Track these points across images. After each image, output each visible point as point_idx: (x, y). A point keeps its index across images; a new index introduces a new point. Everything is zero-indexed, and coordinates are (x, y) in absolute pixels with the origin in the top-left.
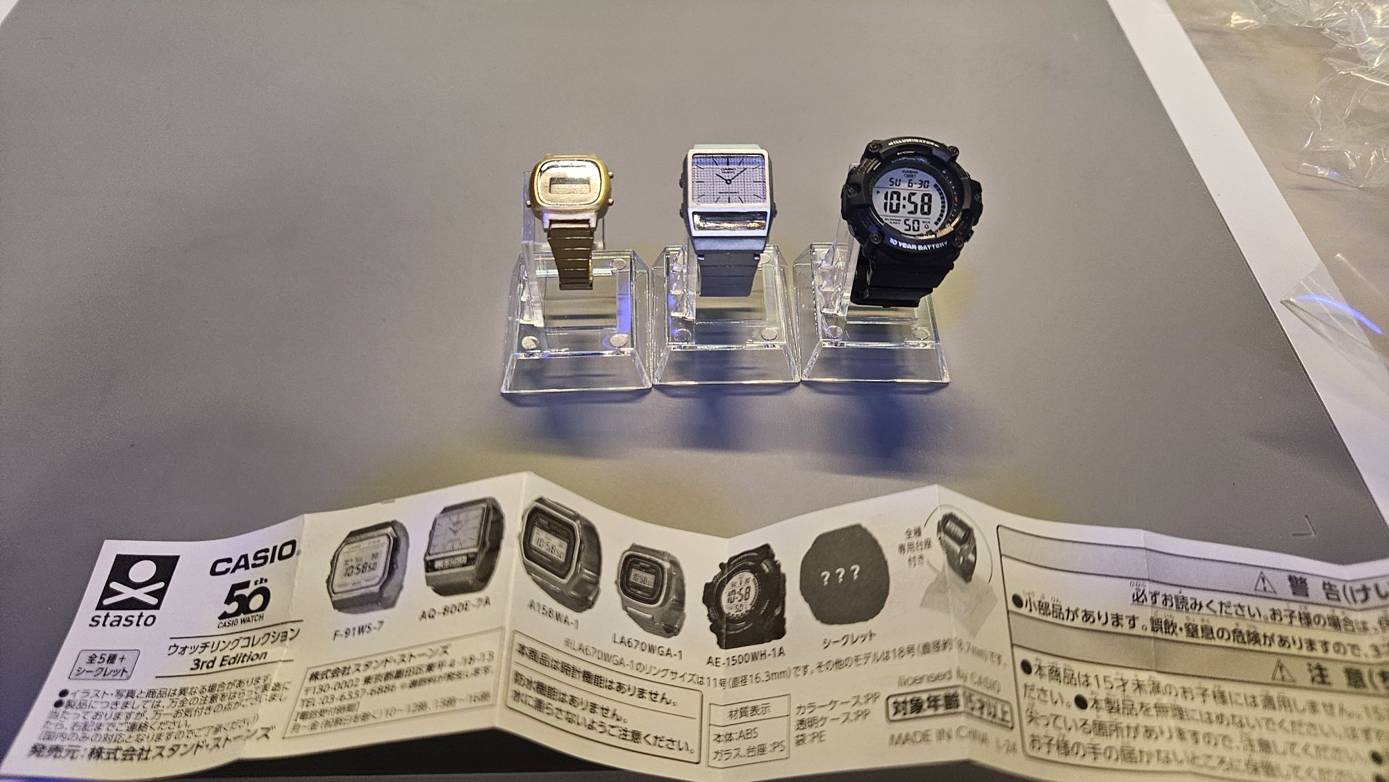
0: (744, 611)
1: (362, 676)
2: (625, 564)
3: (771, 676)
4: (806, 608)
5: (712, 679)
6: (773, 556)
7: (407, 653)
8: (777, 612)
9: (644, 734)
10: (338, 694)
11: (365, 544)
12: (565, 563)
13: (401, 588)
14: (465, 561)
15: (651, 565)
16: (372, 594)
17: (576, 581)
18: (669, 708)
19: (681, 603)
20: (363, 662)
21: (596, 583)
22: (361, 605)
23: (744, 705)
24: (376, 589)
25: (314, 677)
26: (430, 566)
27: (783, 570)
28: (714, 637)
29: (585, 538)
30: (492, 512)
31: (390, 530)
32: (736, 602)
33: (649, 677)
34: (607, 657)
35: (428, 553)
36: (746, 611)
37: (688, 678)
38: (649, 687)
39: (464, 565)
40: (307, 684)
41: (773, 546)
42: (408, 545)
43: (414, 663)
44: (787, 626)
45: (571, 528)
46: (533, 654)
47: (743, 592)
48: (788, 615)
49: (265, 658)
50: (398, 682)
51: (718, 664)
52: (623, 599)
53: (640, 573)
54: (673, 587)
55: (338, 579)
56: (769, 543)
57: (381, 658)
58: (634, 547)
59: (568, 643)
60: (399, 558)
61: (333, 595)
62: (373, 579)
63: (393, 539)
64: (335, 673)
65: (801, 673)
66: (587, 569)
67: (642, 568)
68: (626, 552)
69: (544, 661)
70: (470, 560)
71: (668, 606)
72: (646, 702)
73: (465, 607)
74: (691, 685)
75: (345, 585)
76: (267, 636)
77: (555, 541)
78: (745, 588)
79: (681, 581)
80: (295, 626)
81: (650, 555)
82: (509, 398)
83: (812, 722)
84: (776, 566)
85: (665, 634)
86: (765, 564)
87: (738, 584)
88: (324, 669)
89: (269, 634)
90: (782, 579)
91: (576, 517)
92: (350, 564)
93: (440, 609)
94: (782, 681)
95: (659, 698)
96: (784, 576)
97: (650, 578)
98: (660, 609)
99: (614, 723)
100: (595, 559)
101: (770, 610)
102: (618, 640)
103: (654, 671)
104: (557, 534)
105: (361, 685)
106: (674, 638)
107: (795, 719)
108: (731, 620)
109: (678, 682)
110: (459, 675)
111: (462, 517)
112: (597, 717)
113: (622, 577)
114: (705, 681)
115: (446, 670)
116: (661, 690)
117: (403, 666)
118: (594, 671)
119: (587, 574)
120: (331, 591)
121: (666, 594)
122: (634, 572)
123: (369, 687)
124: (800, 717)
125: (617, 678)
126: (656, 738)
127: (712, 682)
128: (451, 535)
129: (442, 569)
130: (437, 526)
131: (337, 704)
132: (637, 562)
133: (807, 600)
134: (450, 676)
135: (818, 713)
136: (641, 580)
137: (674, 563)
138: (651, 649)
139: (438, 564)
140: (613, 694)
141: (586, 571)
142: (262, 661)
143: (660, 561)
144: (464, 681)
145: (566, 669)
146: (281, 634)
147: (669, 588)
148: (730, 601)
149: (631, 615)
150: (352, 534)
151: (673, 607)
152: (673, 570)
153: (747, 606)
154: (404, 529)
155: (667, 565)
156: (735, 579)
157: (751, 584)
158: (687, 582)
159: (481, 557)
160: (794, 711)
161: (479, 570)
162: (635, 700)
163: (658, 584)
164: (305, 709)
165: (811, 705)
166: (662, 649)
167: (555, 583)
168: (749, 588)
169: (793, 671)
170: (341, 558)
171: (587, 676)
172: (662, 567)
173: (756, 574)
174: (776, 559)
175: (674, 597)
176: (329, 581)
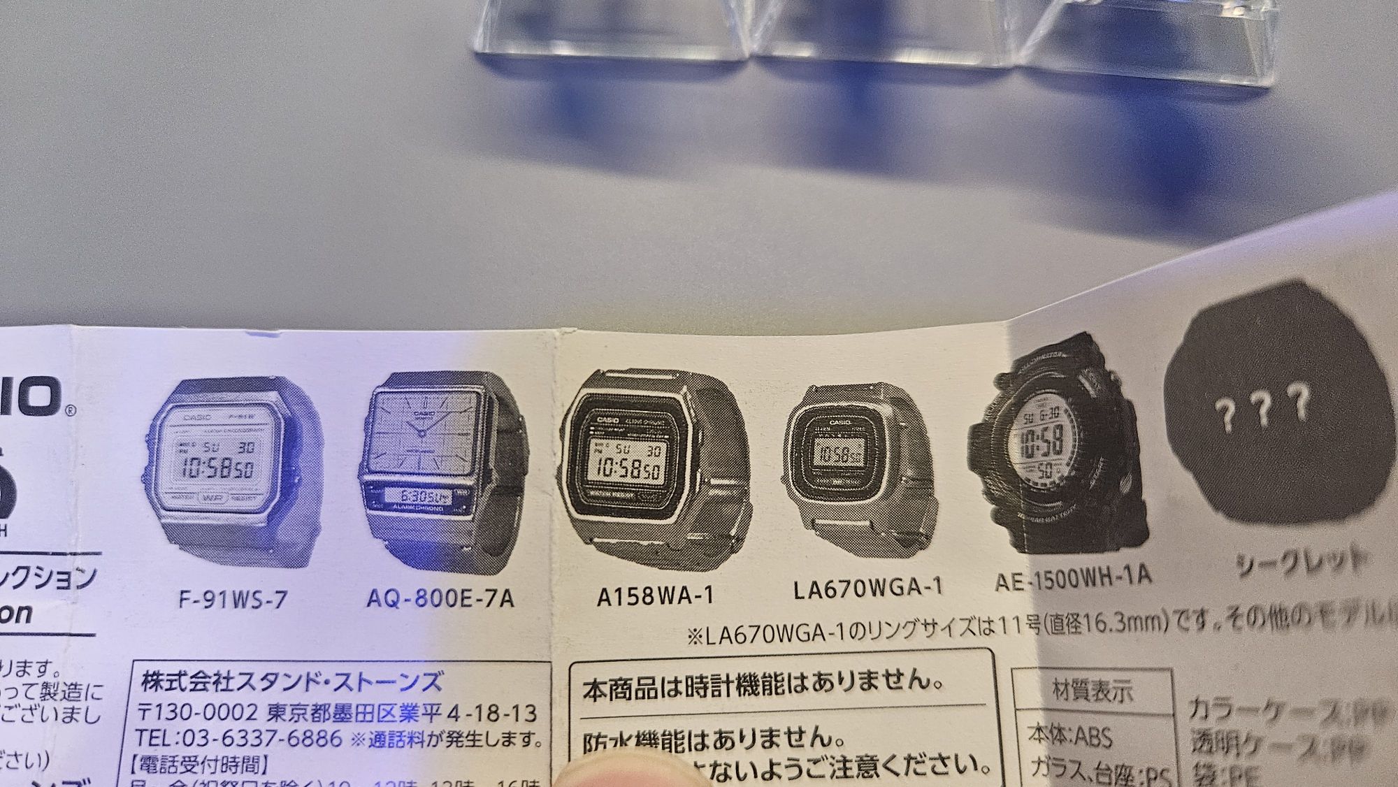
0: (1056, 478)
1: (264, 699)
2: (798, 436)
3: (1129, 623)
4: (1186, 484)
5: (1009, 618)
6: (1101, 359)
7: (354, 670)
8: (1126, 487)
9: (882, 760)
10: (216, 728)
11: (219, 415)
12: (666, 486)
13: (315, 531)
14: (449, 502)
15: (852, 420)
16: (250, 530)
17: (697, 506)
18: (931, 696)
19: (925, 480)
20: (259, 670)
21: (742, 496)
22: (231, 547)
23: (1081, 675)
24: (259, 520)
25: (152, 680)
26: (373, 495)
27: (1127, 392)
28: (1004, 533)
29: (703, 417)
30: (496, 405)
31: (272, 397)
32: (1039, 457)
33: (883, 644)
34: (786, 633)
35: (364, 468)
36: (1061, 478)
37: (960, 627)
38: (879, 665)
39: (447, 510)
40: (141, 695)
41: (1098, 338)
42: (319, 443)
43: (372, 695)
44: (1151, 519)
45: (674, 407)
46: (621, 688)
47: (1049, 436)
48: (1149, 495)
49: (28, 620)
50: (347, 730)
51: (1018, 585)
52: (801, 506)
53: (833, 443)
54: (905, 452)
55: (168, 479)
56: (1089, 331)
57: (297, 670)
58: (815, 393)
59: (694, 636)
60: (302, 462)
61: (163, 512)
62: (250, 497)
63: (285, 420)
64: (200, 683)
65: (1192, 624)
66: (714, 477)
67: (836, 432)
68: (796, 409)
69: (648, 689)
70: (461, 503)
71: (898, 495)
72: (882, 694)
73: (462, 598)
74: (970, 641)
75: (188, 495)
76: (22, 573)
77: (639, 449)
78: (1052, 426)
79: (920, 435)
80: (87, 563)
81: (848, 399)
82: (492, 62)
83: (1229, 743)
84: (1112, 385)
85: (901, 549)
86: (1087, 378)
87: (1037, 418)
88: (175, 668)
89: (27, 568)
90: (1126, 413)
91: (681, 378)
92: (193, 452)
93: (408, 592)
94: (1151, 638)
95: (905, 682)
96: (1130, 405)
97: (856, 446)
98: (883, 503)
99: (819, 751)
100: (733, 451)
101: (1110, 481)
102: (804, 590)
103: (887, 631)
104: (640, 433)
105: (262, 720)
106: (920, 553)
107: (1189, 726)
108: (1034, 495)
109: (941, 639)
110: (474, 738)
111: (434, 402)
112: (782, 753)
113: (796, 464)
114: (998, 626)
115: (442, 724)
116: (905, 664)
117: (344, 697)
118: (759, 668)
119: (720, 486)
120: (157, 506)
121: (892, 468)
122: (820, 443)
123: (284, 728)
124: (1198, 724)
125: (811, 667)
126: (909, 759)
127: (1012, 625)
128: (412, 440)
129: (400, 507)
130: (379, 412)
131: (215, 750)
132: (825, 423)
133: (1188, 464)
134: (455, 739)
135: (1237, 723)
136: (835, 458)
137: (902, 402)
138: (878, 588)
139: (391, 495)
140: (811, 698)
141: (713, 482)
142: (22, 627)
143: (871, 406)
144: (483, 753)
145: (698, 686)
146: (55, 577)
147: (897, 456)
148: (1028, 453)
149: (826, 534)
150: (186, 386)
151: (911, 493)
152: (900, 418)
153: (1062, 467)
154: (305, 402)
155: (886, 410)
156: (1031, 407)
157: (1064, 420)
158: (931, 434)
159: (483, 500)
160: (1185, 710)
161: (483, 525)
162: (858, 696)
163: (874, 454)
164: (146, 751)
165: (1222, 702)
166: (899, 583)
167: (649, 533)
168: (1060, 427)
169: (1174, 619)
170: (170, 437)
171: (748, 684)
172: (876, 417)
173: (1070, 400)
174: (1108, 367)
175: (910, 473)
176: (149, 479)
